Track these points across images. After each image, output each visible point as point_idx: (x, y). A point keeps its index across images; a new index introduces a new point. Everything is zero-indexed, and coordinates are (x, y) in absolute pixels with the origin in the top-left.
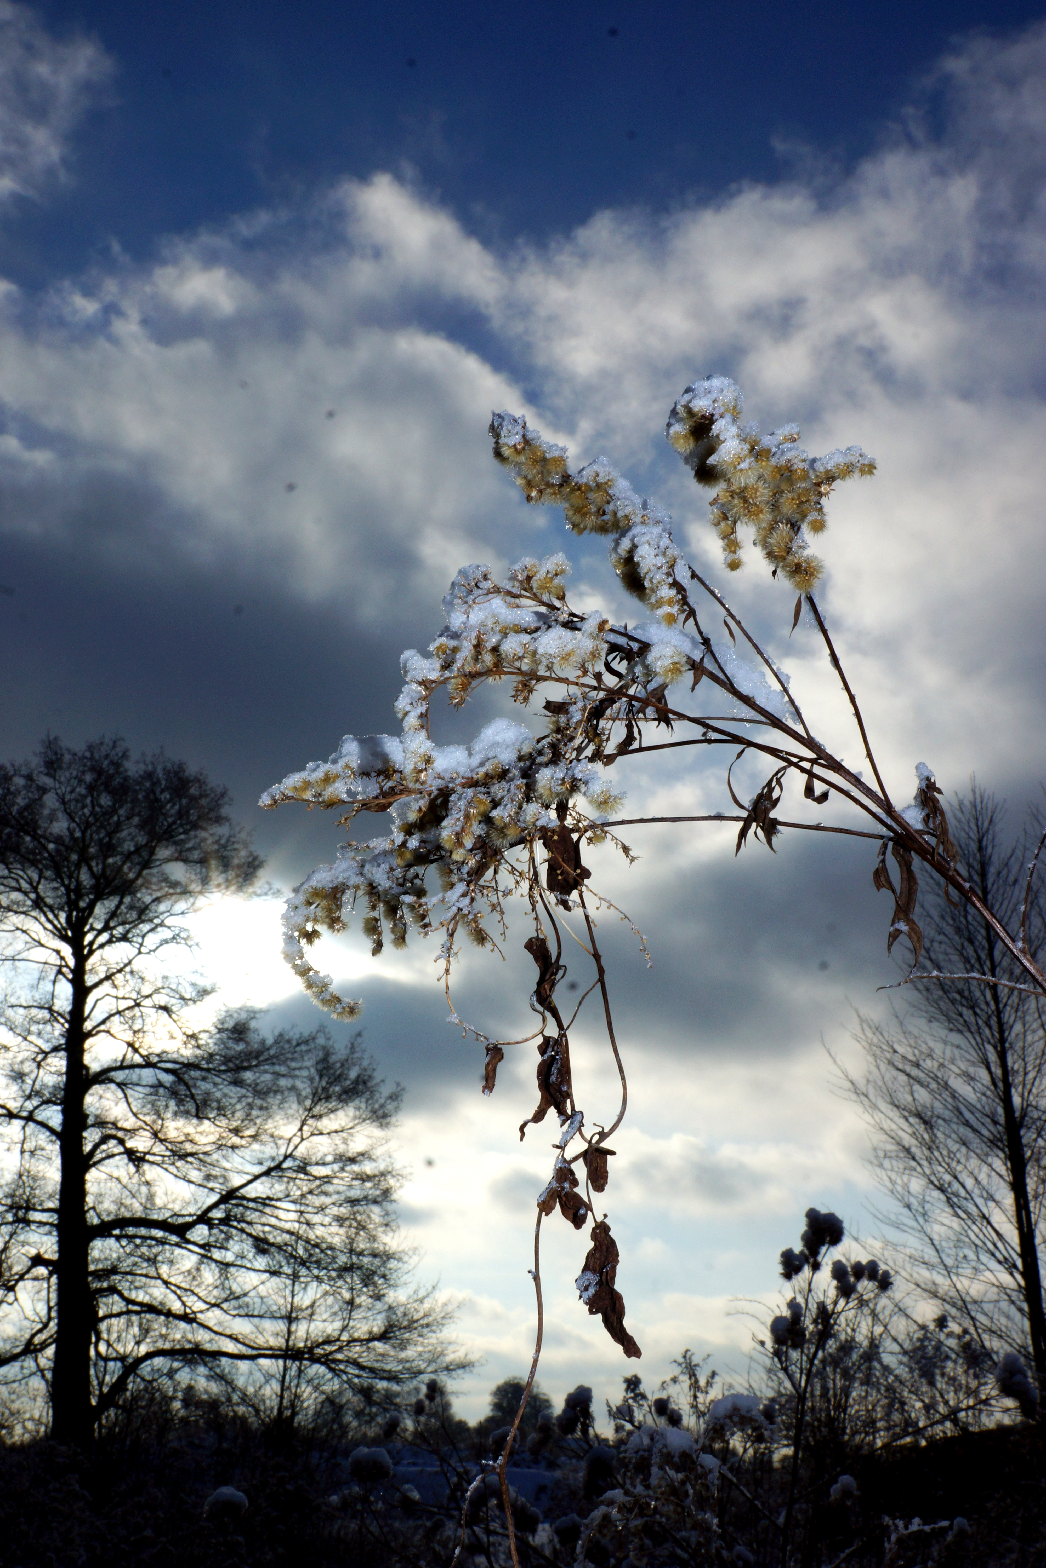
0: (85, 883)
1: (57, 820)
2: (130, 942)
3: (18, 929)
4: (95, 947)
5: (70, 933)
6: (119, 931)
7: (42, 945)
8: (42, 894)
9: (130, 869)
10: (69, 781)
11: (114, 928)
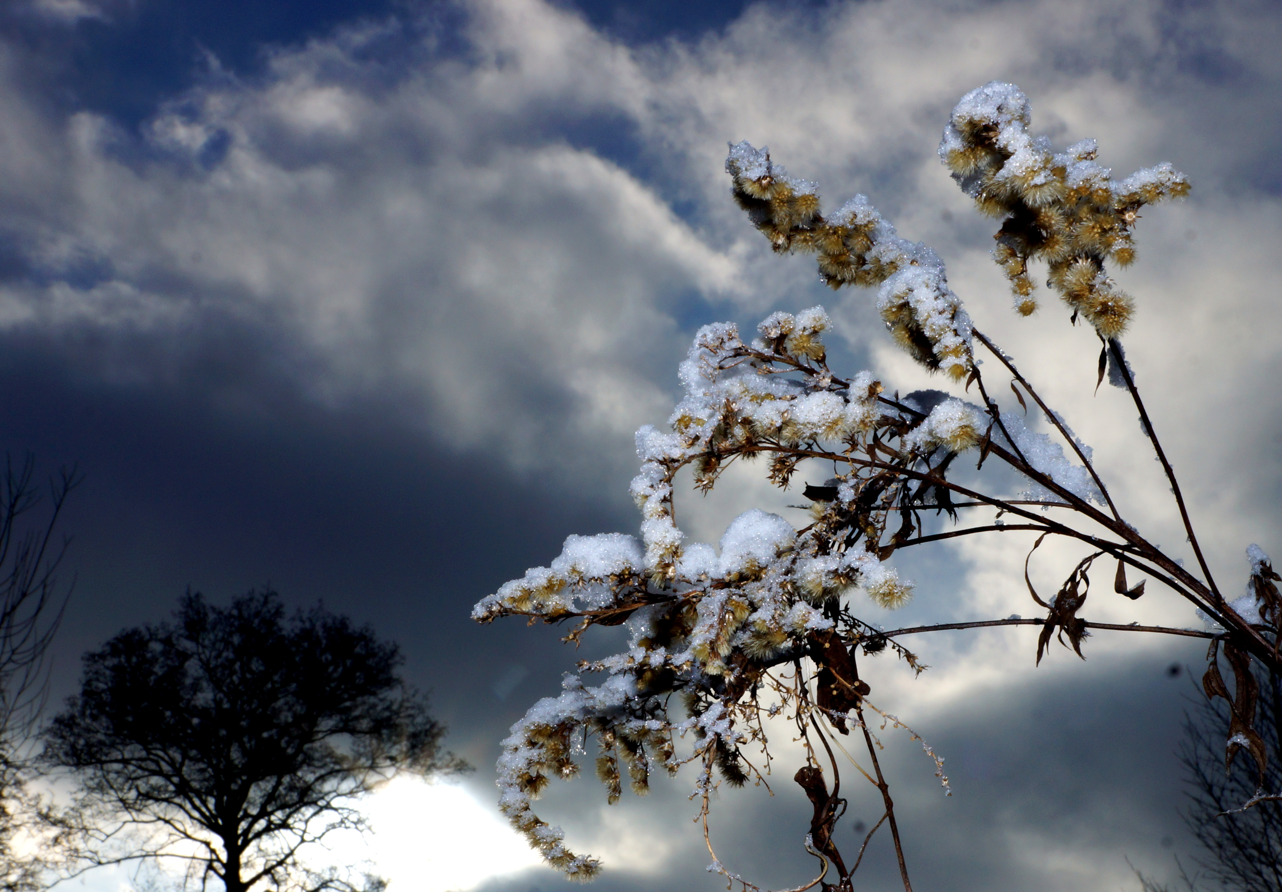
0: (237, 762)
1: (201, 690)
2: (291, 829)
3: (159, 819)
4: (250, 836)
5: (220, 822)
6: (277, 817)
7: (188, 837)
8: (186, 776)
9: (288, 744)
10: (214, 644)
11: (272, 813)
